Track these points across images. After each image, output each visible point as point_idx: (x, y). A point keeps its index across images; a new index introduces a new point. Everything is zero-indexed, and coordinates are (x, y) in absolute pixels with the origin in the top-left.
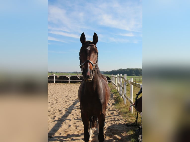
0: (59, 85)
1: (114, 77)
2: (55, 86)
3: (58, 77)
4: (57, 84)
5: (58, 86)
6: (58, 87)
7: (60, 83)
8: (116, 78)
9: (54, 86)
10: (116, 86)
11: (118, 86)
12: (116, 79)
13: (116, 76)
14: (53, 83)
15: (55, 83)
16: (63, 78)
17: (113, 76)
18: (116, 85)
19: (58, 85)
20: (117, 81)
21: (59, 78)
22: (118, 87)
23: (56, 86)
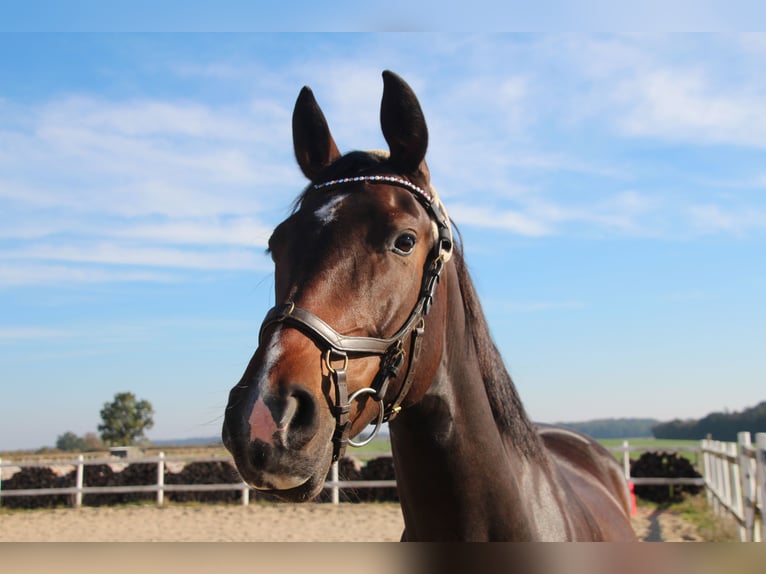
0: (361, 517)
1: (719, 456)
2: (339, 523)
3: (359, 465)
4: (348, 507)
5: (358, 522)
6: (354, 526)
7: (372, 500)
8: (731, 460)
9: (333, 524)
10: (741, 523)
11: (749, 524)
12: (736, 468)
13: (732, 450)
14: (327, 506)
15: (341, 500)
16: (386, 467)
17: (711, 453)
18: (740, 515)
19: (353, 518)
20: (741, 483)
21: (362, 469)
22: (753, 528)
23: (344, 526)
